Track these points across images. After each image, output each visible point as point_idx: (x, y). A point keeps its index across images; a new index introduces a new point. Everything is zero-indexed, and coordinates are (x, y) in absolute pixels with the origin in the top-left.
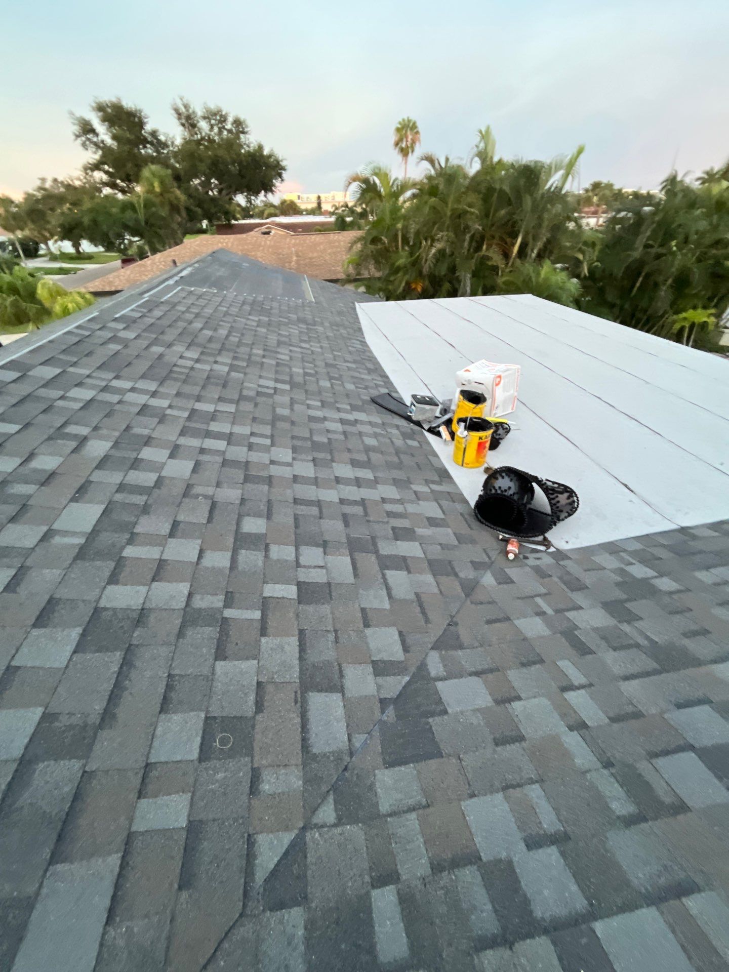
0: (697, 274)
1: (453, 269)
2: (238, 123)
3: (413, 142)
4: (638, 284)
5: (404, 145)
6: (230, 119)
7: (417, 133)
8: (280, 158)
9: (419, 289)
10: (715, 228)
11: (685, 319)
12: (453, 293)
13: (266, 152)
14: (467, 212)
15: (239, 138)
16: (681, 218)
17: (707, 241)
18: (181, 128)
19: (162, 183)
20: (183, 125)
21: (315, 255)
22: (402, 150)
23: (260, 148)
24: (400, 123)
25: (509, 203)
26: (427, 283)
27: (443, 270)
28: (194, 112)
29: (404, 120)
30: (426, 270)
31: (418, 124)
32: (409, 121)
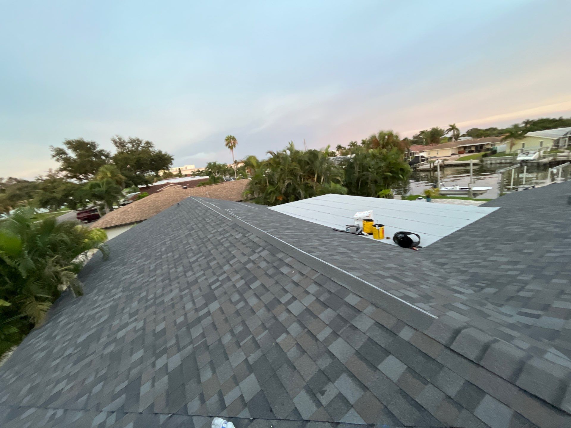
0: (379, 178)
1: (295, 189)
2: (148, 143)
3: (234, 143)
4: (360, 185)
5: (230, 145)
6: (144, 142)
7: (236, 140)
8: (171, 155)
9: (281, 199)
10: (377, 163)
11: (383, 194)
12: (297, 199)
13: (163, 153)
14: (295, 169)
15: (149, 149)
16: (365, 162)
17: (376, 167)
18: (117, 148)
19: (112, 173)
20: (117, 146)
21: (218, 193)
22: (229, 147)
23: (160, 152)
24: (227, 137)
25: (308, 164)
26: (283, 196)
27: (290, 190)
28: (124, 141)
29: (228, 136)
30: (283, 191)
31: (235, 137)
32: (231, 136)
